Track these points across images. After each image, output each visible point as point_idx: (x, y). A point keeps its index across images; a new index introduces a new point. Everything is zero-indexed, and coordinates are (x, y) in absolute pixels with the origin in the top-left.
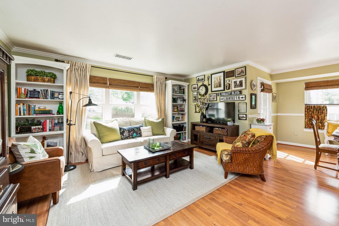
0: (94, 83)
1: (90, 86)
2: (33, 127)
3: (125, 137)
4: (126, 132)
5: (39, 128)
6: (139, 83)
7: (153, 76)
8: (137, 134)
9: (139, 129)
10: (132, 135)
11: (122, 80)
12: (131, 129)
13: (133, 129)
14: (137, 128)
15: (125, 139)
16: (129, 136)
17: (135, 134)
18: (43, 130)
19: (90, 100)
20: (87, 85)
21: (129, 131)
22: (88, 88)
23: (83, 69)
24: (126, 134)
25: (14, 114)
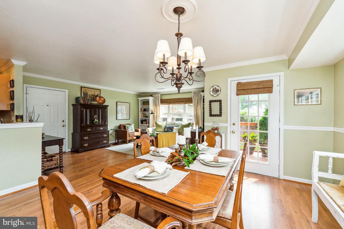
1: (161, 104)
2: (144, 122)
6: (184, 98)
7: (192, 92)
9: (173, 127)
13: (170, 127)
16: (167, 131)
17: (170, 130)
18: (146, 124)
19: (152, 112)
20: (159, 104)
21: (168, 128)
22: (159, 105)
23: (157, 97)
24: (166, 129)
25: (140, 117)
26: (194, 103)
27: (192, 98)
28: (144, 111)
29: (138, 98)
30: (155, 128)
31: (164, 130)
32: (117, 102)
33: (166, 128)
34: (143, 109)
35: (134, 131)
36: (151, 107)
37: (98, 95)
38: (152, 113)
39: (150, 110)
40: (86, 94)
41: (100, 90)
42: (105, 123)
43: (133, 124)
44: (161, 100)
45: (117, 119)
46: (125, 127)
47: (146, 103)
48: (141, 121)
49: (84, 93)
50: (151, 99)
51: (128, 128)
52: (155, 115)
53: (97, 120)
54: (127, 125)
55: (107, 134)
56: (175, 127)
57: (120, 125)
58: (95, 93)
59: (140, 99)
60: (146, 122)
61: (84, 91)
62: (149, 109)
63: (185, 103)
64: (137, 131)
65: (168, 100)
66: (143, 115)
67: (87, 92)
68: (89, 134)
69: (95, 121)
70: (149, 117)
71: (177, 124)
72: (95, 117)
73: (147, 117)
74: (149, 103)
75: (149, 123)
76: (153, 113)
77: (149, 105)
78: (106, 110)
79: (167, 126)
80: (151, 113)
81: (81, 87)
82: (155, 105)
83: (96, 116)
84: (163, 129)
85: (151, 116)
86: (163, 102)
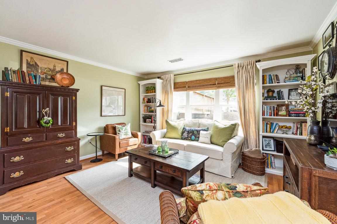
0: (177, 88)
1: (174, 91)
2: (147, 120)
3: (184, 137)
4: (185, 132)
5: (150, 121)
6: (216, 79)
7: (233, 65)
8: (196, 138)
9: (198, 132)
10: (191, 138)
11: (198, 80)
12: (191, 131)
13: (193, 131)
14: (197, 131)
15: (184, 139)
16: (188, 138)
17: (193, 137)
18: (152, 122)
19: (160, 103)
20: (172, 91)
21: (188, 132)
22: (172, 93)
23: (169, 79)
24: (185, 135)
25: (142, 112)
26: (239, 86)
27: (233, 77)
28: (148, 102)
29: (139, 82)
30: (165, 130)
31: (182, 135)
32: (102, 87)
33: (184, 132)
34: (146, 99)
35: (130, 135)
36: (159, 95)
37: (62, 70)
38: (160, 105)
39: (157, 101)
40: (33, 66)
41: (67, 62)
42: (71, 123)
43: (130, 124)
44: (175, 84)
45: (101, 116)
46: (114, 128)
47: (151, 89)
48: (143, 118)
49: (28, 64)
50: (158, 82)
51: (119, 131)
52: (165, 108)
53: (50, 118)
54: (118, 126)
55: (74, 145)
56: (202, 130)
57: (107, 126)
58: (55, 66)
59: (142, 83)
60: (150, 120)
61: (27, 60)
62: (155, 99)
63: (219, 87)
64: (134, 136)
65: (187, 83)
66: (146, 108)
67: (36, 63)
68: (26, 149)
69: (45, 121)
70: (156, 112)
71: (204, 126)
72: (46, 112)
73: (152, 112)
74: (155, 90)
75: (155, 122)
76: (162, 104)
77: (155, 92)
78: (74, 98)
79: (187, 128)
80: (158, 104)
81: (22, 51)
82: (165, 91)
83: (48, 109)
84: (180, 134)
85: (159, 110)
86: (179, 86)
